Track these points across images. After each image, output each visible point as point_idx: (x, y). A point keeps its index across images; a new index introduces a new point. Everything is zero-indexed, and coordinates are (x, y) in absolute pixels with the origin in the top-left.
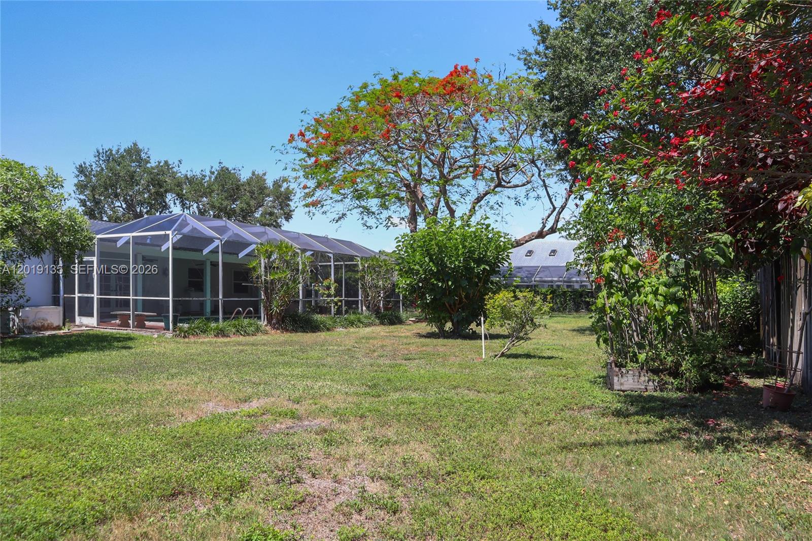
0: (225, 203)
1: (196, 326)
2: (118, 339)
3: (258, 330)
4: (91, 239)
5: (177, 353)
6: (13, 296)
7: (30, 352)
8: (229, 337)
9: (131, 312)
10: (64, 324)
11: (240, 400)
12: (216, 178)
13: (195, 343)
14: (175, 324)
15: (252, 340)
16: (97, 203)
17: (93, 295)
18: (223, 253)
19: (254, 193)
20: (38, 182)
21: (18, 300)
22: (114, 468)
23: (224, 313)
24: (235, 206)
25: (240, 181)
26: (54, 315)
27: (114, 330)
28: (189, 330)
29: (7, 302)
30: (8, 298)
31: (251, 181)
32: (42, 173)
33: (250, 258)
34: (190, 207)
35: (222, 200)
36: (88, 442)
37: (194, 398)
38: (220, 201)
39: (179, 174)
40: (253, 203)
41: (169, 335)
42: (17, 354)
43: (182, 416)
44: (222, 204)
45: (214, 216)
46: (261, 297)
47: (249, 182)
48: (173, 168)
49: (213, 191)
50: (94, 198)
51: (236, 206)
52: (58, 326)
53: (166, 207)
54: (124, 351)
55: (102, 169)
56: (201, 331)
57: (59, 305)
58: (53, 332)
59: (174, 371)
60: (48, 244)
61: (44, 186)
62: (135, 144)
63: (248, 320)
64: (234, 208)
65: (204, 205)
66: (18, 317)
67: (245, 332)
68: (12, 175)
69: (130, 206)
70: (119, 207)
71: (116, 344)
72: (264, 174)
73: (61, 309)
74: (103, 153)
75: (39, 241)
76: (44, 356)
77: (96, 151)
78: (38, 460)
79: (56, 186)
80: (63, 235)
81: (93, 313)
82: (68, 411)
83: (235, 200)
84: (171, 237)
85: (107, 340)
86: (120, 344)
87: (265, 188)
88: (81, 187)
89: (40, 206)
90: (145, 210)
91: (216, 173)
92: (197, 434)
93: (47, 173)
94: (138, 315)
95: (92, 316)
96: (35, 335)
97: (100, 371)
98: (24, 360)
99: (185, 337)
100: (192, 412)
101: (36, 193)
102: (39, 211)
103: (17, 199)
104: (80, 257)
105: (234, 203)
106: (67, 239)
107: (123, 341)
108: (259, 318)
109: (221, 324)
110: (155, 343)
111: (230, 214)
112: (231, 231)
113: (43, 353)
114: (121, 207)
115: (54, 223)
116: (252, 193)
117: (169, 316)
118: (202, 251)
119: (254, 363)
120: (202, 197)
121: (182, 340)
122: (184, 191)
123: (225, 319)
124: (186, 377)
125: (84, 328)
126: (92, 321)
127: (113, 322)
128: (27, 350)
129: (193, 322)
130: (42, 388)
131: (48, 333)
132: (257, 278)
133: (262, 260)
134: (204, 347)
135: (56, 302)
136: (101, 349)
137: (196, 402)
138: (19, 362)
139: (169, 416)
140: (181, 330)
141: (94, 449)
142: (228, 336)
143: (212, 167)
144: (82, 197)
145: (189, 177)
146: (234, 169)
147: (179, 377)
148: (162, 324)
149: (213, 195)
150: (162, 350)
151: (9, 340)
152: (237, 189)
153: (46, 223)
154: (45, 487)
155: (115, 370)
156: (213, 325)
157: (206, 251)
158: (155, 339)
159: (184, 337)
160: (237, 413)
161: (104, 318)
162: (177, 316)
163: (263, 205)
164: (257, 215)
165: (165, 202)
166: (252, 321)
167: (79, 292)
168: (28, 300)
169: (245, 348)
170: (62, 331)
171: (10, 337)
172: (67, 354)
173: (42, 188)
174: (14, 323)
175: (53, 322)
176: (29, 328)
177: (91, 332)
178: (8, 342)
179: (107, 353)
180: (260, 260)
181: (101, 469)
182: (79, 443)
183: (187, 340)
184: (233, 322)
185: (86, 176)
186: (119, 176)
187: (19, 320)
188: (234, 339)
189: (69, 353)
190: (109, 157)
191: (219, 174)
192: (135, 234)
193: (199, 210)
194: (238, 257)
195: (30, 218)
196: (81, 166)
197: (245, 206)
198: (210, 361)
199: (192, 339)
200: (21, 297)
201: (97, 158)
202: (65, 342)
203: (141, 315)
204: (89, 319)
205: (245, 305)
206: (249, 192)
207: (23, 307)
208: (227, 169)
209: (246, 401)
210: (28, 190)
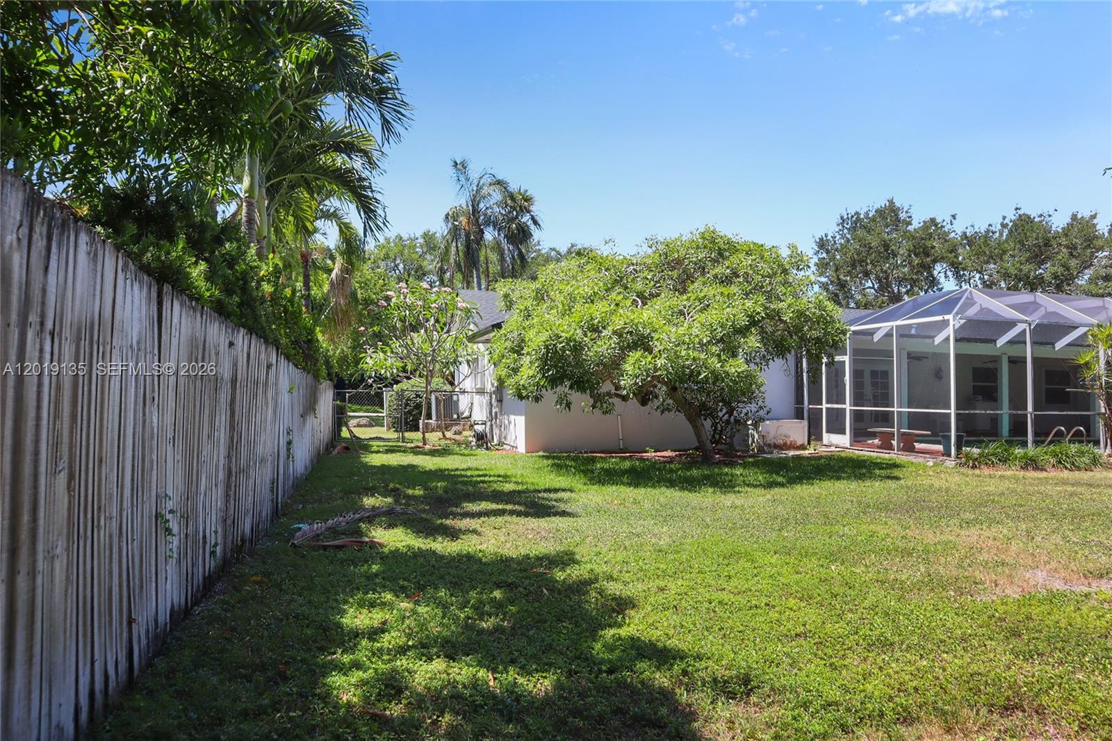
0: (1026, 268)
1: (991, 451)
2: (880, 466)
3: (1095, 461)
4: (844, 332)
5: (967, 490)
6: (753, 407)
7: (774, 475)
8: (1046, 471)
9: (895, 430)
10: (809, 443)
11: (1091, 573)
12: (1011, 232)
13: (990, 476)
14: (959, 448)
15: (1086, 477)
16: (842, 285)
17: (844, 406)
18: (1034, 343)
19: (1076, 248)
20: (781, 265)
21: (758, 411)
22: (909, 647)
23: (1036, 434)
24: (1041, 271)
25: (1050, 233)
26: (796, 431)
27: (872, 454)
28: (980, 457)
29: (746, 414)
30: (748, 408)
31: (1069, 230)
32: (785, 253)
33: (1080, 349)
34: (970, 279)
35: (1021, 264)
36: (867, 603)
37: (1010, 560)
38: (1018, 265)
39: (953, 235)
40: (1073, 263)
41: (950, 463)
42: (760, 478)
43: (996, 585)
44: (1021, 270)
45: (1009, 289)
46: (1100, 410)
47: (1066, 232)
48: (943, 227)
49: (1004, 252)
50: (839, 279)
51: (1047, 270)
52: (803, 445)
53: (933, 282)
54: (890, 482)
55: (848, 241)
56: (999, 460)
57: (802, 418)
58: (798, 453)
59: (968, 516)
60: (793, 341)
61: (787, 270)
62: (891, 202)
63: (1077, 445)
64: (1041, 274)
65: (991, 276)
66: (758, 432)
67: (1073, 464)
68: (752, 260)
69: (884, 285)
70: (869, 287)
71: (877, 472)
72: (1094, 217)
73: (805, 423)
74: (848, 218)
75: (783, 339)
76: (792, 481)
77: (839, 218)
78: (811, 616)
79: (801, 267)
80: (811, 328)
81: (845, 429)
82: (832, 557)
83: (1043, 262)
84: (951, 323)
85: (865, 467)
86: (883, 472)
87: (1097, 237)
88: (822, 266)
89: (785, 294)
90: (904, 290)
91: (1011, 224)
92: (1029, 618)
93: (790, 253)
94: (904, 434)
95: (845, 433)
96: (776, 455)
97: (865, 508)
98: (770, 485)
99: (974, 467)
100: (1012, 582)
101: (779, 279)
102: (784, 301)
103: (759, 288)
104: (830, 356)
105: (1040, 268)
106: (815, 334)
107: (886, 468)
108: (1097, 443)
109: (1031, 450)
110: (931, 473)
111: (1033, 285)
112: (1043, 308)
113: (791, 478)
114: (873, 288)
115: (800, 314)
116: (1072, 248)
117: (950, 436)
118: (995, 341)
119: (1100, 515)
120: (988, 262)
121: (970, 472)
122: (960, 258)
123: (1037, 443)
124: (989, 527)
125: (833, 449)
126: (843, 440)
127: (870, 442)
128: (771, 473)
129: (987, 446)
130: (796, 523)
131: (791, 453)
132: (1093, 380)
133: (1101, 354)
134: (1007, 484)
135: (799, 415)
136: (861, 477)
137: (1014, 567)
138: (764, 487)
139: (975, 583)
140: (967, 456)
141: (877, 614)
142: (1043, 470)
143: (1004, 218)
144: (824, 280)
145: (968, 234)
146: (1041, 216)
147: (978, 526)
148: (940, 448)
149: (1006, 257)
150: (944, 485)
151: (750, 460)
152: (1046, 245)
153: (791, 315)
154: (825, 654)
155: (885, 507)
156: (1018, 451)
157: (1001, 342)
158: (931, 467)
159: (972, 468)
160: (1090, 594)
161: (860, 435)
162: (962, 436)
163: (1091, 265)
164: (1082, 281)
165: (932, 276)
166: (1084, 448)
167: (827, 403)
168: (768, 412)
169: (1079, 490)
170: (807, 452)
171: (750, 456)
172: (818, 482)
173: (785, 271)
174: (753, 439)
175: (796, 439)
176: (769, 445)
177: (843, 455)
178: (749, 462)
179: (868, 483)
180: (1098, 352)
181: (892, 644)
182: (856, 603)
183: (977, 472)
184: (1052, 447)
185: (828, 252)
186: (871, 248)
187: (759, 436)
188: (1053, 474)
189: (820, 480)
190: (855, 224)
191: (1015, 225)
192: (899, 323)
193: (984, 283)
194: (1054, 348)
195: (774, 310)
196: (821, 239)
197: (1061, 270)
198: (1021, 506)
199: (986, 471)
200: (761, 408)
201: (840, 227)
202: (813, 465)
203: (909, 434)
204: (839, 436)
205: (1070, 422)
206: (1067, 247)
207: (762, 420)
208: (1029, 217)
209: (1101, 576)
210: (769, 276)
